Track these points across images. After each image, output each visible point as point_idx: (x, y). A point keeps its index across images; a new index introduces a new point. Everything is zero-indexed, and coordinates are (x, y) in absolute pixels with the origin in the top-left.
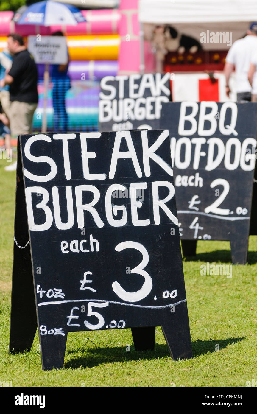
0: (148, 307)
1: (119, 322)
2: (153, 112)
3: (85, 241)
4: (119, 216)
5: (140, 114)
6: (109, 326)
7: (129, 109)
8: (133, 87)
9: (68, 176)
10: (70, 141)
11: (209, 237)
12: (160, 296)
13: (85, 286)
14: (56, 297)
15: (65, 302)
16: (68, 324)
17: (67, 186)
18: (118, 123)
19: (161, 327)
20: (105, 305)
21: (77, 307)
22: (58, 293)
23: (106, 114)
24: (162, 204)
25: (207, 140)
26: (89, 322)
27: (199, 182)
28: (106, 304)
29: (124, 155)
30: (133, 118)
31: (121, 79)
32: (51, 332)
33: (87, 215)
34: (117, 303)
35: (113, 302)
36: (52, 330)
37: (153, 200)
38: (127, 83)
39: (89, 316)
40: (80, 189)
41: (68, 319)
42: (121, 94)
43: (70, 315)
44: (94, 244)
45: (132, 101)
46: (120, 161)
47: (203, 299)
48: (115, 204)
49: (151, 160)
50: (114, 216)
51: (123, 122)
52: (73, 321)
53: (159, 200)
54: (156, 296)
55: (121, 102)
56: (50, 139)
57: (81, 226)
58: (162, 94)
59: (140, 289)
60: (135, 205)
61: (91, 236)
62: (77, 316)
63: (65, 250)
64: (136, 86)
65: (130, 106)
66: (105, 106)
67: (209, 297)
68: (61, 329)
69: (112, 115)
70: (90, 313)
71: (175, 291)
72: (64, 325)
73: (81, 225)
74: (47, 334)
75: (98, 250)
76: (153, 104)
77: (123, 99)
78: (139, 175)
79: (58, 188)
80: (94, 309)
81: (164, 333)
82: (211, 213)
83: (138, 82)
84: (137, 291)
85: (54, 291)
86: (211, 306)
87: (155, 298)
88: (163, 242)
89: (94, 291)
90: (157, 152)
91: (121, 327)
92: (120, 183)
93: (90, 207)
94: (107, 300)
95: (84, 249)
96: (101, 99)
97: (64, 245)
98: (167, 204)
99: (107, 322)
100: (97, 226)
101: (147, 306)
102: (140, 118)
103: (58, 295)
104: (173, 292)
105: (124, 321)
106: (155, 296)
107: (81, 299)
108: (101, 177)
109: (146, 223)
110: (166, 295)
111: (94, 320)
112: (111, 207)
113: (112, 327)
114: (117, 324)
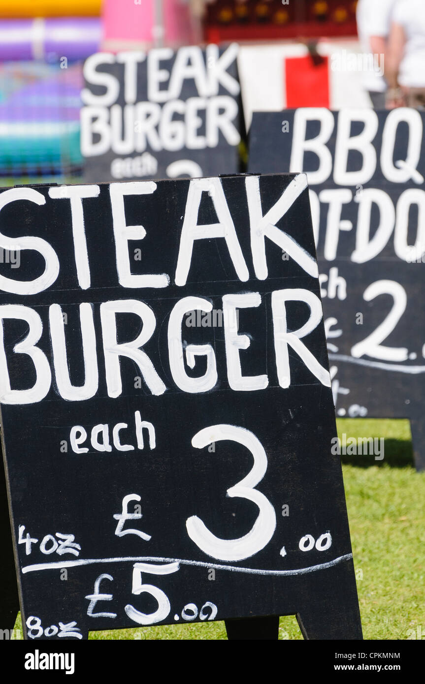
0: (267, 571)
1: (204, 607)
2: (201, 131)
3: (124, 426)
4: (198, 370)
5: (173, 137)
6: (180, 615)
7: (148, 126)
8: (155, 76)
9: (84, 281)
10: (86, 202)
11: (363, 411)
12: (293, 547)
13: (125, 527)
14: (61, 552)
15: (82, 562)
16: (90, 613)
17: (83, 303)
18: (124, 157)
19: (297, 617)
20: (171, 569)
21: (109, 574)
22: (67, 543)
23: (96, 138)
24: (295, 340)
25: (354, 195)
26: (135, 608)
27: (337, 287)
28: (172, 567)
29: (209, 232)
30: (156, 145)
31: (130, 59)
32: (51, 631)
33: (129, 368)
34: (198, 563)
35: (188, 561)
36: (54, 627)
37: (275, 331)
38: (142, 67)
39: (135, 593)
40: (110, 309)
41: (89, 601)
42: (131, 93)
43: (92, 592)
44: (145, 431)
45: (154, 109)
46: (200, 246)
47: (364, 550)
48: (189, 343)
49: (268, 243)
50: (187, 368)
51: (134, 155)
52: (101, 606)
53: (288, 332)
54: (284, 547)
55: (129, 111)
56: (43, 197)
57: (113, 392)
58: (222, 91)
59: (248, 532)
60: (234, 344)
61: (137, 414)
62: (108, 594)
63: (80, 446)
64: (163, 75)
65: (150, 118)
66: (94, 119)
67: (377, 546)
68: (74, 623)
69: (111, 139)
70: (138, 587)
71: (328, 535)
72: (81, 615)
73: (115, 390)
74: (42, 636)
75: (153, 446)
76: (202, 113)
77: (135, 103)
78: (243, 275)
79: (62, 307)
80: (147, 578)
81: (304, 629)
82: (365, 357)
83: (167, 65)
84: (241, 537)
85: (57, 539)
86: (383, 566)
87: (283, 553)
88: (298, 425)
89: (146, 537)
90: (282, 225)
91: (208, 617)
92: (200, 294)
93: (134, 350)
94: (175, 558)
95: (122, 443)
96: (85, 105)
97: (78, 435)
98: (305, 340)
99: (176, 608)
100: (150, 392)
101: (264, 569)
102: (174, 145)
103: (67, 547)
104: (323, 537)
105: (215, 604)
106: (282, 548)
107: (118, 557)
108: (159, 281)
109: (260, 383)
110: (307, 544)
111: (147, 604)
112: (182, 350)
113: (188, 618)
114: (199, 611)
